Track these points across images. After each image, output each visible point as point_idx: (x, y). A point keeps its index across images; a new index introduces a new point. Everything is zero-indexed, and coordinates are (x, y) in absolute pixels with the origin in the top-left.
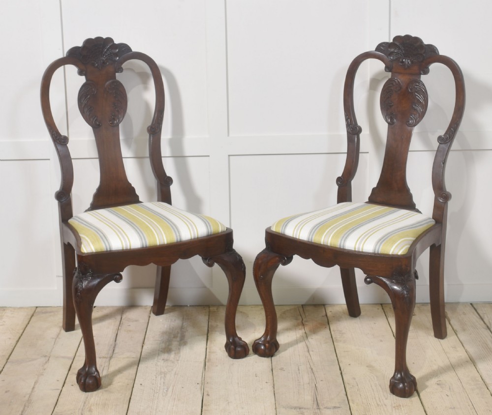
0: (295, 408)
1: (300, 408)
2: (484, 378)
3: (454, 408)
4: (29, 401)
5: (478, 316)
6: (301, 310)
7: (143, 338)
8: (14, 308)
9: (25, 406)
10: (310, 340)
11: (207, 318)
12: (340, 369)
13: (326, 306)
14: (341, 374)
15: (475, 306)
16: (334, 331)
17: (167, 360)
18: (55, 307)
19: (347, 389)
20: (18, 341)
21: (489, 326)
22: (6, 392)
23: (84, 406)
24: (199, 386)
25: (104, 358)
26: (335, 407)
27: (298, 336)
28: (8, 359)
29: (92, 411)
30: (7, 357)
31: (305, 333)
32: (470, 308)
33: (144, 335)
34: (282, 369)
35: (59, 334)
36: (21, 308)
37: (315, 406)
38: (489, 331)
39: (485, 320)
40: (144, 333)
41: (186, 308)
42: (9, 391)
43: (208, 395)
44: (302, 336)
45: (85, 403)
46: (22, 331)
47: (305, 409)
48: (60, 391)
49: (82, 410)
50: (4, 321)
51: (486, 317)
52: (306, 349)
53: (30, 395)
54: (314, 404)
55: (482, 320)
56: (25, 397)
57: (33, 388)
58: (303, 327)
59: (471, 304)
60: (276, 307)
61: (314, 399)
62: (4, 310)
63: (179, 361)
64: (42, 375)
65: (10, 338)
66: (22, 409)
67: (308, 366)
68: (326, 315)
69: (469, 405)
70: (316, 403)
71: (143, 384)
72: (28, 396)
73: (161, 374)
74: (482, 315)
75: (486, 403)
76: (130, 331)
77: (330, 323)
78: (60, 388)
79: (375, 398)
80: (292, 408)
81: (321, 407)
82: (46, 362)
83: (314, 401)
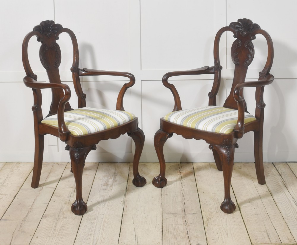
0: (173, 214)
1: (175, 214)
2: (275, 200)
3: (257, 214)
4: (31, 209)
5: (275, 169)
6: (180, 165)
7: (94, 178)
8: (25, 163)
9: (29, 211)
10: (183, 180)
11: (129, 168)
12: (198, 195)
13: (193, 163)
14: (199, 197)
15: (274, 164)
16: (197, 176)
17: (106, 189)
18: (46, 162)
19: (201, 205)
20: (26, 179)
21: (281, 174)
22: (19, 204)
23: (60, 212)
24: (122, 203)
25: (72, 188)
26: (194, 214)
27: (177, 178)
28: (21, 188)
29: (64, 214)
30: (20, 187)
31: (181, 177)
32: (271, 165)
33: (94, 177)
34: (167, 195)
35: (48, 176)
36: (28, 162)
37: (183, 213)
38: (280, 177)
39: (279, 171)
40: (94, 176)
41: (117, 163)
42: (20, 204)
43: (126, 207)
44: (179, 178)
45: (61, 210)
46: (29, 174)
47: (178, 214)
48: (48, 204)
49: (59, 213)
50: (19, 169)
51: (279, 169)
52: (181, 185)
53: (32, 206)
54: (183, 212)
55: (277, 171)
56: (29, 207)
57: (34, 202)
58: (180, 174)
59: (272, 163)
60: (166, 164)
61: (183, 209)
62: (19, 164)
63: (112, 190)
64: (39, 196)
65: (22, 178)
66: (27, 213)
67: (181, 193)
68: (193, 168)
69: (265, 213)
70: (184, 211)
71: (92, 201)
72: (30, 206)
73: (102, 196)
74: (277, 169)
75: (275, 212)
76: (86, 175)
77: (195, 172)
78: (48, 203)
79: (216, 209)
80: (171, 214)
81: (186, 213)
82: (41, 190)
83: (183, 210)
